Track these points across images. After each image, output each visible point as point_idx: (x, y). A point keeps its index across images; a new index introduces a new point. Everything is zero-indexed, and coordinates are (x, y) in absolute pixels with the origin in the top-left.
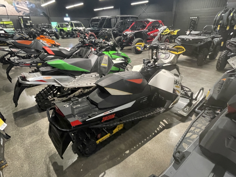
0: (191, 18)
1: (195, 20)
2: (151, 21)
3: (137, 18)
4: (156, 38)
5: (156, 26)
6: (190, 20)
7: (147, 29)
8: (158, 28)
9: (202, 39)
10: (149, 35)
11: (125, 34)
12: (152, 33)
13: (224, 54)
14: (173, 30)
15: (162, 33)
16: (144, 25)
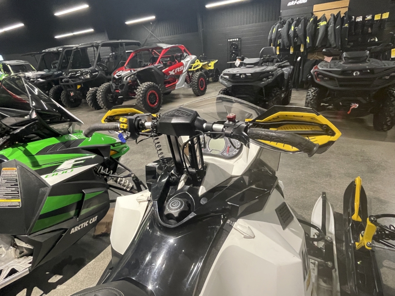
0: (229, 40)
1: (236, 43)
2: (165, 48)
3: (138, 44)
4: (182, 78)
5: (177, 57)
6: (229, 44)
7: (159, 62)
8: (181, 60)
9: (268, 72)
10: (167, 73)
11: (117, 77)
12: (171, 71)
13: (314, 96)
14: (206, 62)
15: (191, 68)
16: (153, 57)
